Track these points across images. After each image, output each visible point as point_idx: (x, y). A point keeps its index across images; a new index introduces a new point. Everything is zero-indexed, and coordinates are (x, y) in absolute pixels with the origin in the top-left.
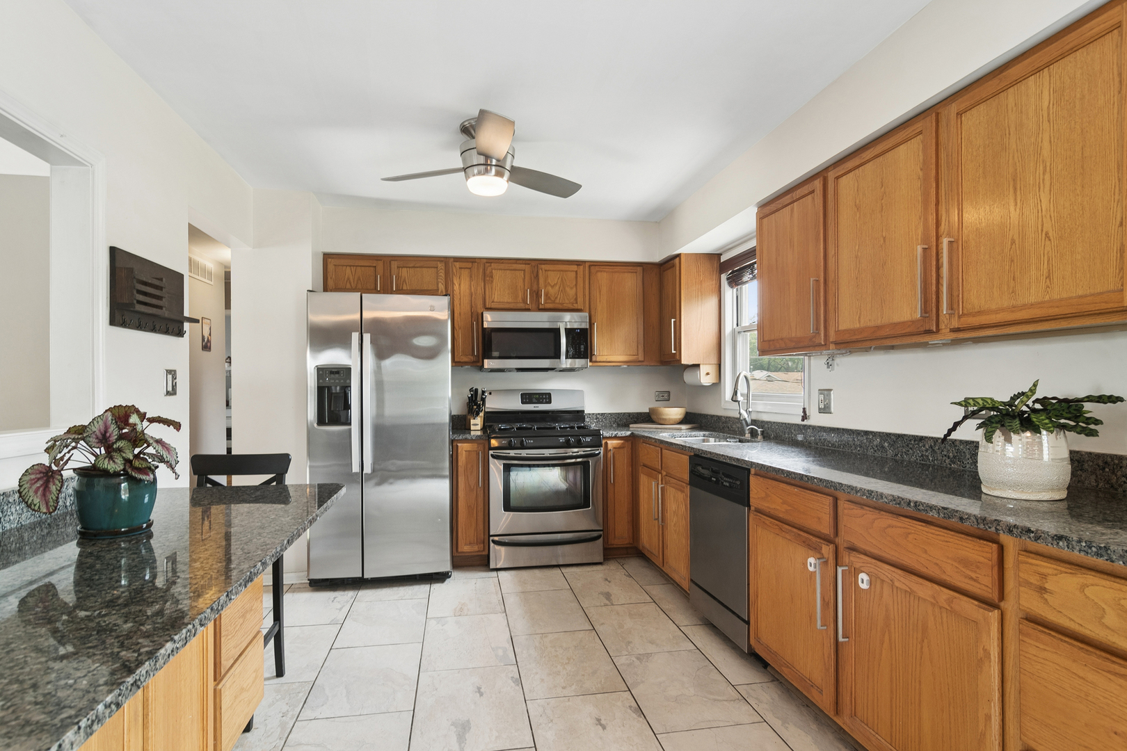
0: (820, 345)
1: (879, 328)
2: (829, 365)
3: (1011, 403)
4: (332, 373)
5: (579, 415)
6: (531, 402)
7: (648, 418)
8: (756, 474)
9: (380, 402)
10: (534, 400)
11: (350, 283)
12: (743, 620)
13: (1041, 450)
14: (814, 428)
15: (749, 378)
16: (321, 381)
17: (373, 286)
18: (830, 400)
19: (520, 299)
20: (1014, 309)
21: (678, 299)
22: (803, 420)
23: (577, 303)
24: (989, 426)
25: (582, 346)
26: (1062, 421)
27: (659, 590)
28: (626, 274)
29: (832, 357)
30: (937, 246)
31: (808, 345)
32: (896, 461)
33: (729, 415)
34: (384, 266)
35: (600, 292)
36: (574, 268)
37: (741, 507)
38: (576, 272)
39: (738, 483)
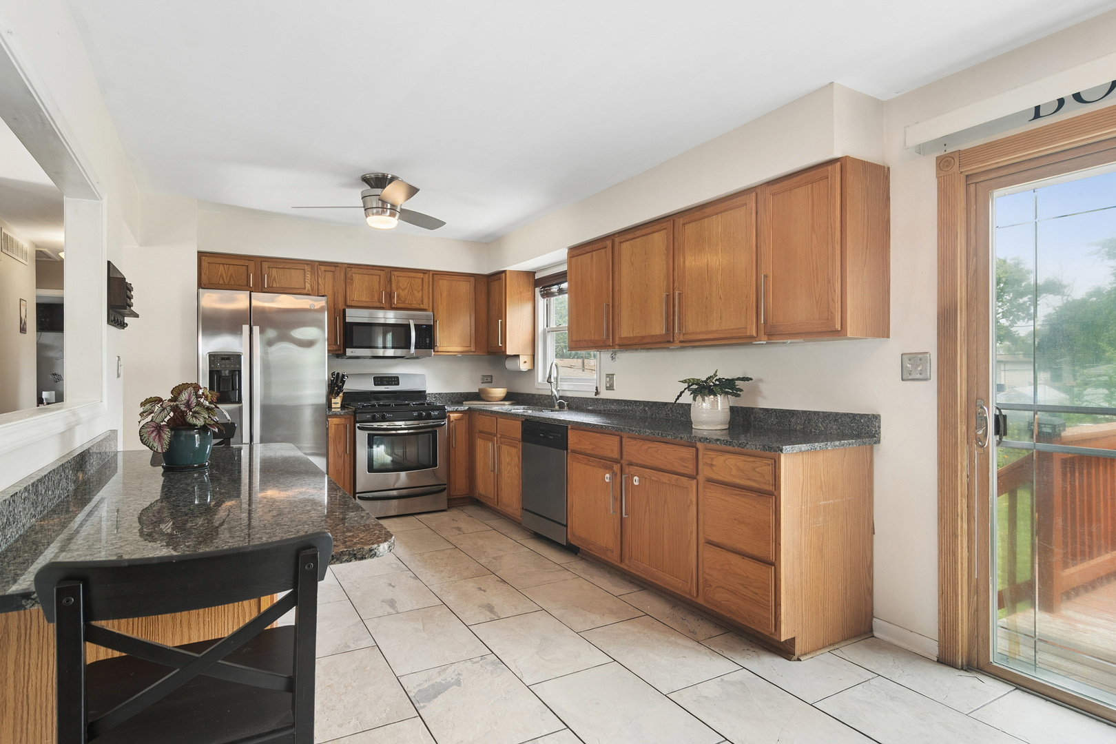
0: (609, 346)
1: (643, 337)
2: (613, 358)
3: (706, 382)
4: (223, 359)
5: (421, 394)
6: (382, 384)
7: (477, 396)
8: (571, 429)
9: (266, 384)
10: (385, 383)
11: (223, 280)
12: (563, 525)
13: (717, 405)
14: (603, 399)
15: (559, 365)
16: (213, 366)
17: (245, 283)
18: (613, 381)
19: (376, 299)
20: (707, 332)
21: (504, 305)
22: (596, 395)
23: (423, 304)
24: (695, 393)
25: (428, 339)
26: (727, 390)
27: (495, 523)
28: (462, 282)
29: (615, 353)
30: (673, 294)
31: (600, 346)
32: (652, 418)
33: (541, 393)
34: (255, 266)
35: (441, 295)
36: (421, 275)
37: (562, 451)
38: (422, 279)
39: (560, 435)
